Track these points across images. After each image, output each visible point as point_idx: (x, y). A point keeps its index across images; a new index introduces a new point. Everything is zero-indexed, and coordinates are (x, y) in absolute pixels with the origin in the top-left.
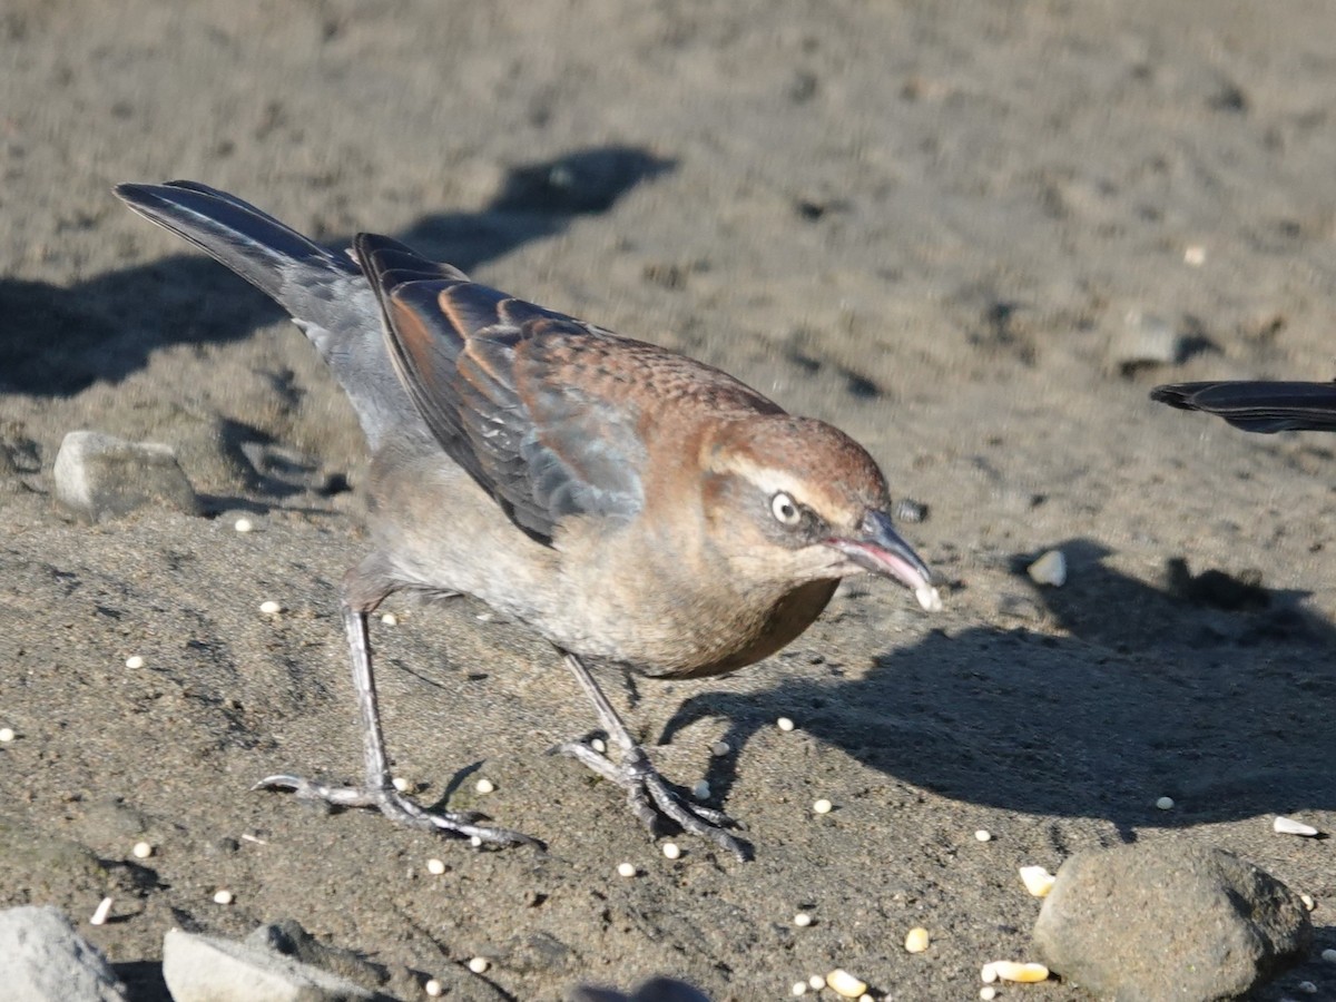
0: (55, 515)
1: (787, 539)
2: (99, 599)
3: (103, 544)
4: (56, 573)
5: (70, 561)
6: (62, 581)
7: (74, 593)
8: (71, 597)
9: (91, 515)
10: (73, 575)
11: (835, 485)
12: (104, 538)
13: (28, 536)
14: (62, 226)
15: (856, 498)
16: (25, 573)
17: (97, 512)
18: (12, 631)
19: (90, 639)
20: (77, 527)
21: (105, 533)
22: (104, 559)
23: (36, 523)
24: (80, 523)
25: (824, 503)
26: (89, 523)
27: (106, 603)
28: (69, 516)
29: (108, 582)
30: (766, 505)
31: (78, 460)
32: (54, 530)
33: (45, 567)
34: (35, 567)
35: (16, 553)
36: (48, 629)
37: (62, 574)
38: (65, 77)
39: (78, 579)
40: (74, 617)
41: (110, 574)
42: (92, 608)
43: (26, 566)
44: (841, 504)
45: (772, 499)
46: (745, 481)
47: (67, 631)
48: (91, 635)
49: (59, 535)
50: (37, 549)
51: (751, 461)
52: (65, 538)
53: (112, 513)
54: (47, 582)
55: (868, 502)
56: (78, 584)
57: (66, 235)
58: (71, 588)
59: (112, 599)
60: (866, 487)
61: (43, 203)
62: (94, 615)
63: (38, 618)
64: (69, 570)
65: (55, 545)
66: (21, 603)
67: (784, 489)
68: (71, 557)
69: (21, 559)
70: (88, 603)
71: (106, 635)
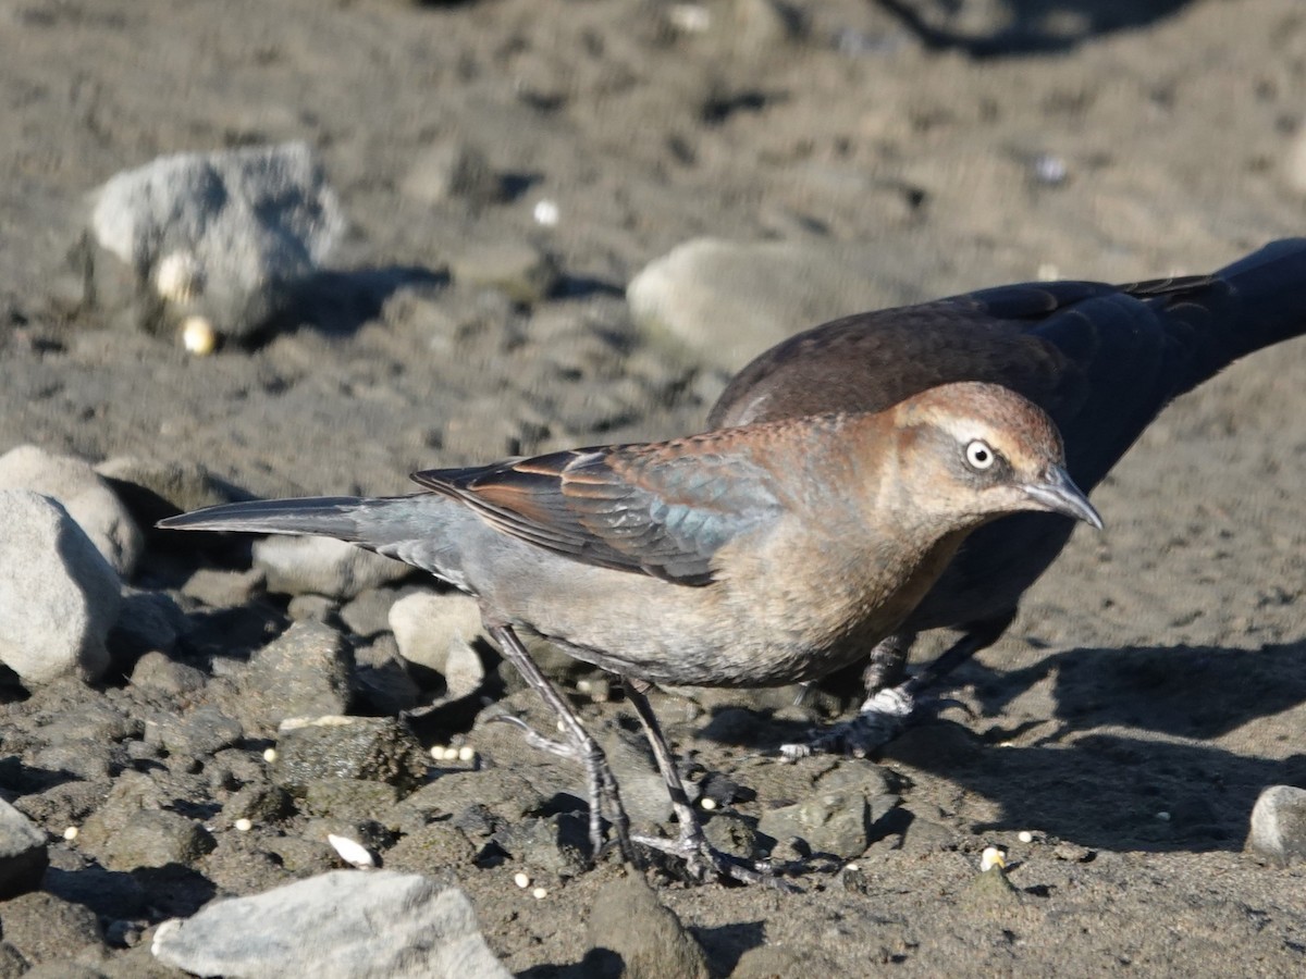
0: (1250, 859)
1: (976, 481)
2: (1287, 935)
3: (1292, 886)
4: (1249, 911)
5: (1263, 901)
6: (1255, 919)
7: (1266, 929)
8: (1262, 933)
9: (1282, 861)
10: (1265, 913)
11: (1023, 437)
12: (1293, 880)
13: (1226, 877)
14: (1265, 601)
15: (1041, 451)
16: (1222, 911)
17: (1288, 856)
18: (1209, 962)
19: (1278, 971)
20: (1270, 870)
21: (1294, 876)
22: (1292, 899)
23: (1234, 866)
24: (1273, 866)
25: (1014, 451)
26: (1280, 867)
27: (1293, 938)
28: (1263, 860)
29: (1296, 921)
30: (960, 452)
31: (1273, 810)
32: (1250, 873)
33: (1239, 906)
34: (1231, 905)
35: (1215, 892)
36: (1241, 961)
37: (1256, 913)
38: (1270, 468)
39: (1270, 916)
40: (1265, 950)
41: (1298, 912)
42: (1281, 942)
43: (1224, 904)
44: (1028, 454)
45: (966, 447)
46: (939, 430)
47: (1258, 964)
48: (1280, 968)
49: (1254, 877)
50: (1233, 889)
51: (946, 412)
52: (1258, 881)
53: (1301, 858)
54: (1241, 919)
55: (1051, 456)
56: (1270, 920)
57: (1269, 608)
58: (1262, 925)
59: (1299, 934)
60: (1048, 442)
61: (1249, 581)
62: (1283, 948)
63: (1233, 951)
64: (1262, 908)
65: (1250, 887)
66: (1218, 937)
67: (978, 437)
68: (1264, 897)
69: (1219, 898)
70: (1277, 938)
71: (1293, 967)
